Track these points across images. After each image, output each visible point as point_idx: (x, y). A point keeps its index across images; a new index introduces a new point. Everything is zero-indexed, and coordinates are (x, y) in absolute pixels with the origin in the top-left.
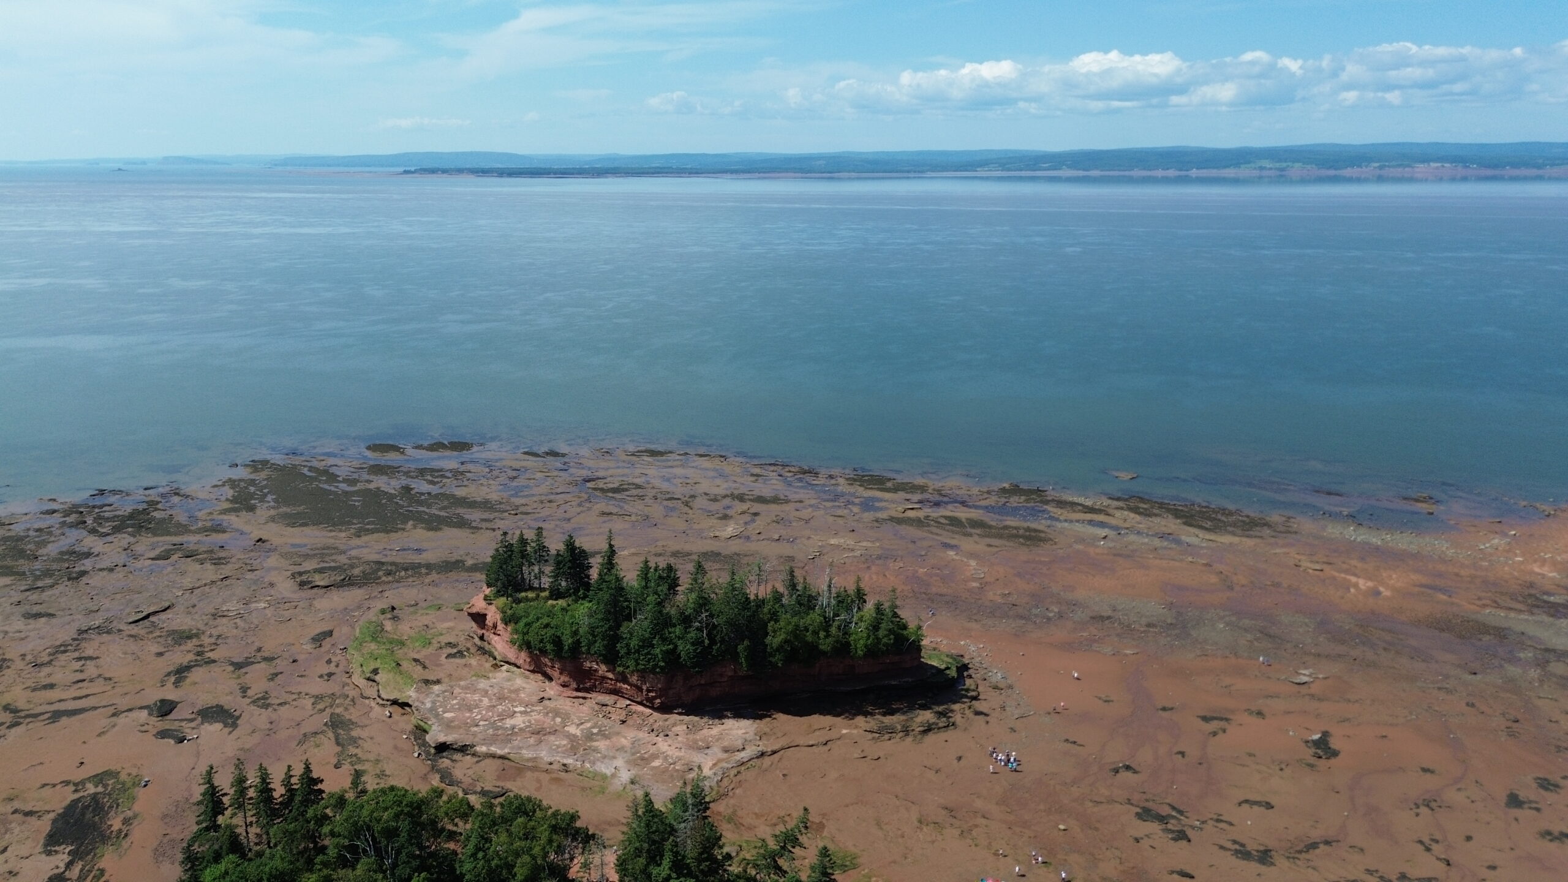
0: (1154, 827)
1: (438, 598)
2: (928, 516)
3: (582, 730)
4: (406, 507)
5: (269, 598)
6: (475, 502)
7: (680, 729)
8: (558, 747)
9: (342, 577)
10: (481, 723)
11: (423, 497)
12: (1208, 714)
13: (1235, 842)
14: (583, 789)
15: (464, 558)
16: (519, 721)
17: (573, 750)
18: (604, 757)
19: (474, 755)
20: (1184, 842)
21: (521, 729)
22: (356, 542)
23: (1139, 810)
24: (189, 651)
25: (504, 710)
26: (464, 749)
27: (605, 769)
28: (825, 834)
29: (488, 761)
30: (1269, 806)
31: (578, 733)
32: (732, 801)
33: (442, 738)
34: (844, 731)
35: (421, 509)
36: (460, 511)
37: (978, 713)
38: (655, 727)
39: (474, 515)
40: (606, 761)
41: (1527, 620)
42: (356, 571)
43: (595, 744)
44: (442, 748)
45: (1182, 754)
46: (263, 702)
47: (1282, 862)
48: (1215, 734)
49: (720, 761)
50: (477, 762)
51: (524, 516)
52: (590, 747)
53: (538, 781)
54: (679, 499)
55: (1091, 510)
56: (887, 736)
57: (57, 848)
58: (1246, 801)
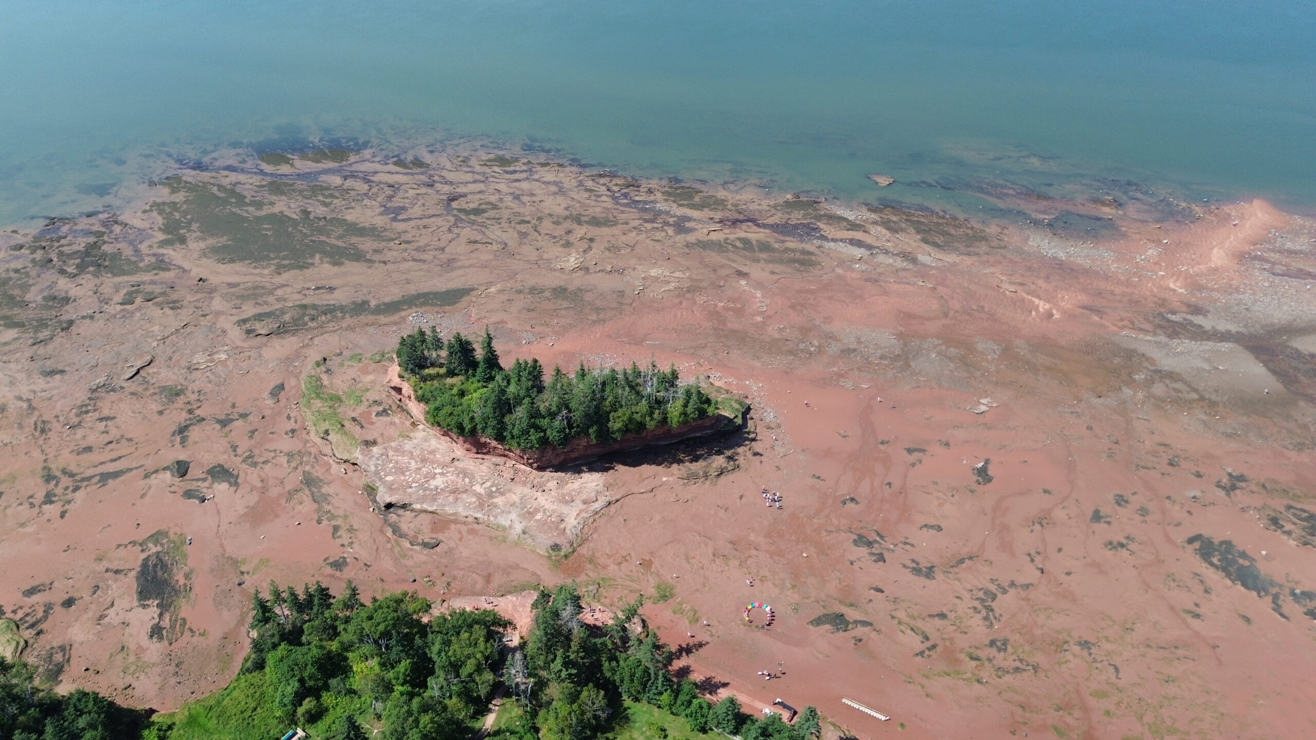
0: (863, 551)
1: (357, 345)
2: (727, 239)
3: (485, 489)
4: (310, 236)
5: (226, 348)
6: (364, 228)
7: (552, 484)
8: (470, 504)
9: (278, 325)
10: (414, 485)
11: (321, 223)
12: (912, 446)
13: (913, 561)
14: (491, 538)
15: (368, 298)
16: (439, 482)
17: (481, 506)
18: (503, 512)
19: (412, 510)
20: (881, 563)
21: (442, 489)
22: (278, 280)
23: (856, 537)
24: (182, 409)
25: (428, 473)
26: (404, 506)
27: (504, 521)
28: (653, 570)
29: (423, 515)
30: (939, 529)
31: (483, 492)
32: (591, 545)
33: (388, 500)
34: (664, 479)
35: (323, 238)
36: (354, 240)
37: (756, 454)
38: (535, 482)
39: (367, 245)
40: (504, 515)
41: (1150, 341)
42: (287, 317)
43: (495, 500)
44: (389, 506)
45: (889, 484)
46: (250, 459)
47: (939, 576)
48: (913, 465)
49: (581, 511)
50: (416, 516)
51: (407, 246)
52: (492, 503)
53: (460, 532)
54: (528, 222)
55: (853, 226)
56: (693, 481)
57: (147, 602)
58: (926, 526)
